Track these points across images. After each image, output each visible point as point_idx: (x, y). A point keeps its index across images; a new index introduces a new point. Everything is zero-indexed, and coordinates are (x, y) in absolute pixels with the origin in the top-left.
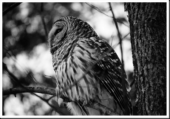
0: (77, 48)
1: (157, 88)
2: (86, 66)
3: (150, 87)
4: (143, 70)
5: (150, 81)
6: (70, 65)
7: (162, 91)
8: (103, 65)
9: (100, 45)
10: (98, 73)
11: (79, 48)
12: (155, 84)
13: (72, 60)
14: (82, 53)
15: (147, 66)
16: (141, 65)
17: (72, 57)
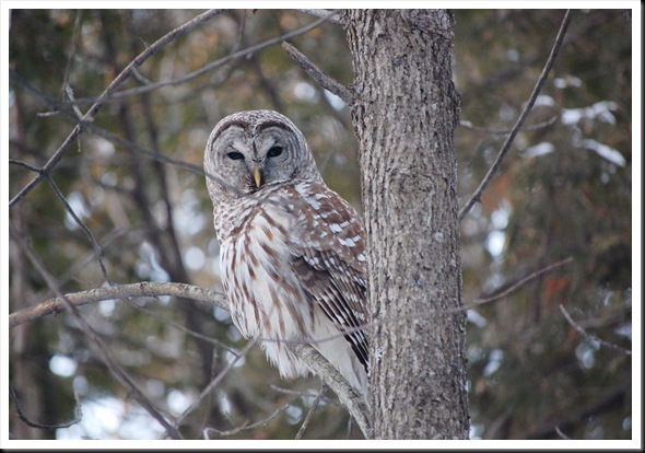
0: (259, 220)
1: (404, 350)
2: (276, 263)
3: (390, 346)
4: (379, 302)
5: (392, 333)
6: (243, 257)
7: (415, 358)
8: (317, 260)
9: (317, 206)
10: (307, 277)
11: (264, 221)
12: (400, 341)
13: (246, 247)
14: (269, 234)
15: (387, 293)
16: (377, 290)
17: (248, 239)
